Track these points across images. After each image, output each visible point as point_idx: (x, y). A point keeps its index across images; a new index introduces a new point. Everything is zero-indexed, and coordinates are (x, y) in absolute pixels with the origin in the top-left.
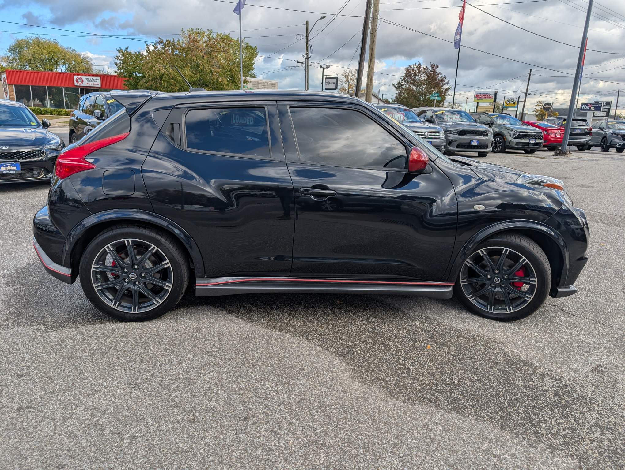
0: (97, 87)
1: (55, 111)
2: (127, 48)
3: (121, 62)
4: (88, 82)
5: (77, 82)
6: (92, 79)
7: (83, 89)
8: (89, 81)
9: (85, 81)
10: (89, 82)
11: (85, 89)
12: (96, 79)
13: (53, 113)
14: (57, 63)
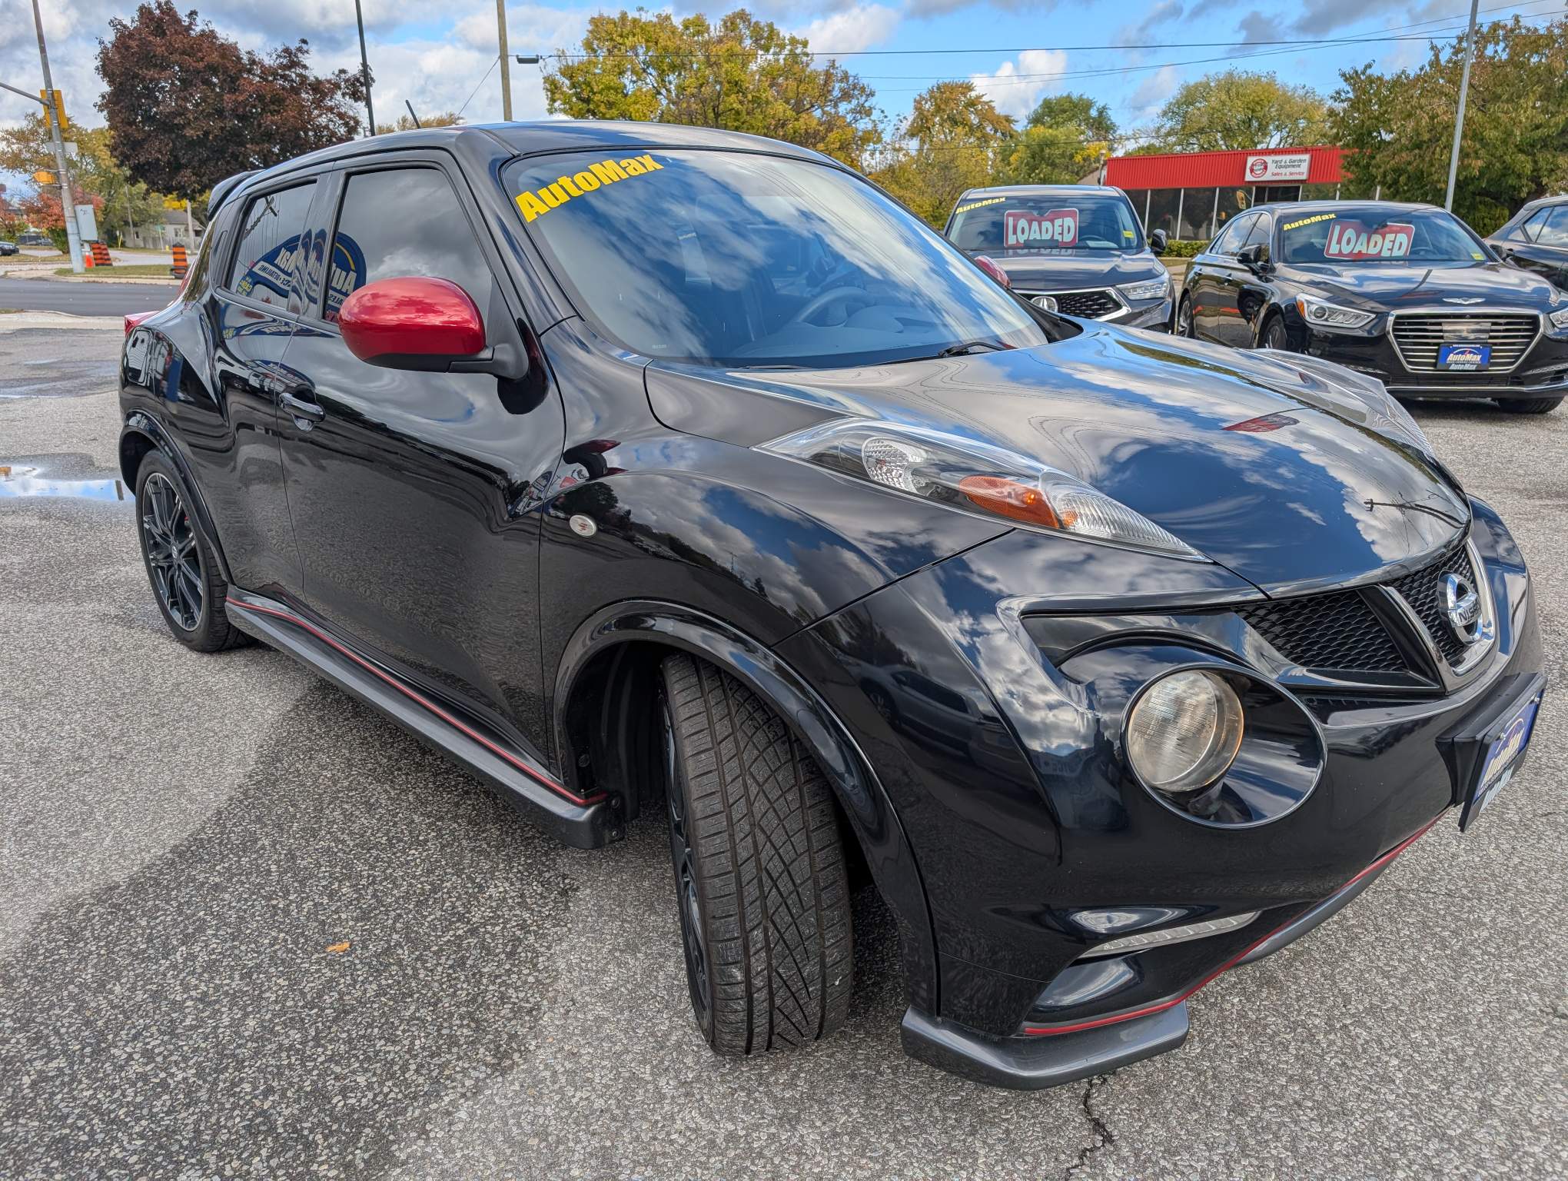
0: (1298, 181)
1: (1186, 248)
2: (1369, 66)
3: (1345, 105)
4: (1278, 171)
5: (1252, 171)
6: (1291, 161)
7: (1265, 188)
8: (1281, 167)
9: (1271, 167)
10: (1283, 171)
11: (1270, 188)
12: (1300, 161)
13: (1184, 251)
14: (1263, 129)
